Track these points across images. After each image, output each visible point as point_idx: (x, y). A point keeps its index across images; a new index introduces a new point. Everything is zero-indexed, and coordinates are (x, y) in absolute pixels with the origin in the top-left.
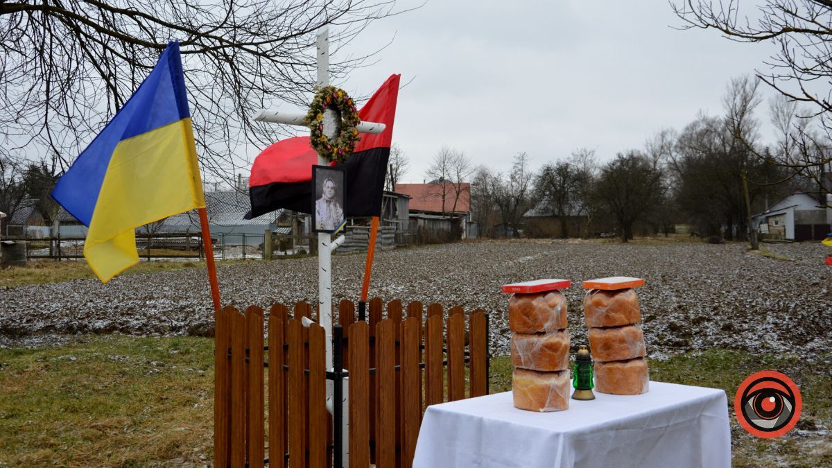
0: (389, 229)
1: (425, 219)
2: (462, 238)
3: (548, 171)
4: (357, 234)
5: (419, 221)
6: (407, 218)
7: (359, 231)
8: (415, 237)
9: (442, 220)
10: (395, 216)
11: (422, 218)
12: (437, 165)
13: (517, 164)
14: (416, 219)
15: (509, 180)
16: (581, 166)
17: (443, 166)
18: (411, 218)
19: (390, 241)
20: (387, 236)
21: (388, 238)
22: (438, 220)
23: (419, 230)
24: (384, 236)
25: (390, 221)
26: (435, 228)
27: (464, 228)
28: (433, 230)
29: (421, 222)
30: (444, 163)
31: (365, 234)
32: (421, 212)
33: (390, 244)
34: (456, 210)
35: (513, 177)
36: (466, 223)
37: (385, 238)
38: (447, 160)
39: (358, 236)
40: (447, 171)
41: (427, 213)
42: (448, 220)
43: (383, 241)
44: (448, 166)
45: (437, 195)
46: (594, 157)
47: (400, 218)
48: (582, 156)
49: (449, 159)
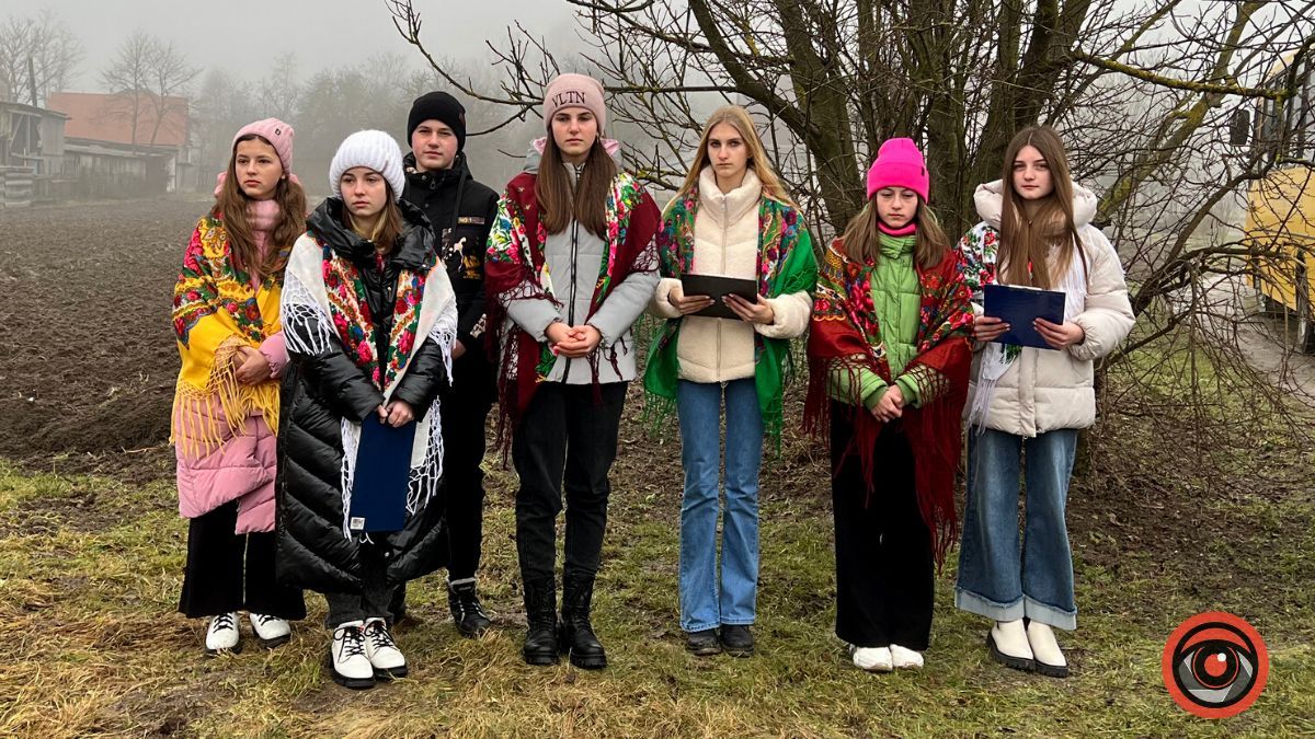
0: (21, 171)
1: (95, 156)
2: (168, 189)
3: (323, 84)
5: (84, 157)
6: (60, 153)
9: (128, 158)
10: (35, 148)
11: (88, 154)
12: (125, 64)
13: (280, 70)
14: (77, 154)
15: (260, 95)
16: (381, 80)
17: (135, 66)
18: (67, 152)
19: (23, 192)
20: (16, 182)
21: (19, 187)
22: (123, 157)
23: (82, 175)
24: (8, 183)
25: (25, 156)
26: (114, 172)
27: (173, 173)
28: (111, 174)
29: (87, 162)
30: (137, 60)
32: (87, 143)
33: (22, 198)
34: (156, 141)
35: (267, 92)
36: (177, 164)
37: (12, 187)
38: (142, 57)
40: (141, 75)
41: (102, 145)
42: (141, 159)
43: (8, 192)
44: (145, 66)
45: (123, 115)
46: (404, 67)
47: (44, 151)
49: (147, 55)
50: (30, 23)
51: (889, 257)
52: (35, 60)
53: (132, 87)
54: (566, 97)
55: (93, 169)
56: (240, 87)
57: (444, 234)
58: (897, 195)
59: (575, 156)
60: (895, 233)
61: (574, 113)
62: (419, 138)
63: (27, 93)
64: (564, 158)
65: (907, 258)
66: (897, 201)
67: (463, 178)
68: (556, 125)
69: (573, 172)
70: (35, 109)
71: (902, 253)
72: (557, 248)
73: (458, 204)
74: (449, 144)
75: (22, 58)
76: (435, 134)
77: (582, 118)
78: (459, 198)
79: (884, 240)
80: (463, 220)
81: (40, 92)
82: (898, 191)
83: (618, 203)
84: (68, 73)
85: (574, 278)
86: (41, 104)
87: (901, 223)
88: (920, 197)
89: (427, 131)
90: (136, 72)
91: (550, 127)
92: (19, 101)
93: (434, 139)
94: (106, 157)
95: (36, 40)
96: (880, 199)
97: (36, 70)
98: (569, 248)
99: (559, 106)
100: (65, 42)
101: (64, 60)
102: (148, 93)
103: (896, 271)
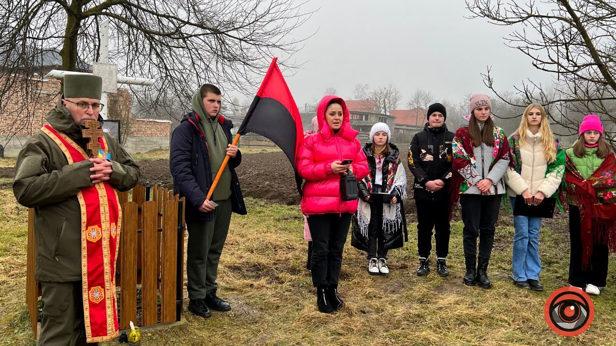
1: (404, 129)
4: (361, 136)
5: (400, 130)
7: (363, 135)
8: (397, 139)
9: (415, 130)
11: (402, 129)
12: (414, 100)
14: (398, 129)
15: (460, 108)
17: (417, 100)
18: (395, 128)
22: (412, 130)
23: (400, 135)
28: (409, 135)
29: (401, 131)
30: (418, 98)
31: (366, 137)
32: (402, 125)
35: (462, 107)
39: (362, 138)
41: (408, 126)
44: (420, 100)
45: (413, 117)
48: (505, 95)
50: (385, 89)
51: (588, 155)
52: (386, 100)
53: (416, 107)
54: (481, 103)
55: (403, 134)
56: (453, 106)
57: (440, 147)
58: (593, 133)
59: (481, 122)
60: (592, 146)
61: (483, 107)
62: (431, 118)
63: (383, 110)
64: (477, 121)
65: (595, 155)
66: (593, 135)
67: (446, 130)
68: (476, 112)
69: (480, 126)
70: (386, 115)
71: (593, 153)
72: (477, 151)
73: (445, 137)
74: (442, 119)
75: (382, 100)
76: (437, 116)
77: (486, 109)
78: (445, 136)
79: (587, 149)
80: (447, 142)
81: (388, 110)
82: (593, 132)
83: (499, 135)
84: (397, 103)
85: (483, 160)
86: (388, 114)
87: (594, 143)
88: (601, 134)
89: (435, 115)
90: (418, 102)
91: (473, 112)
92: (381, 113)
93: (437, 117)
94: (407, 130)
95: (387, 94)
96: (585, 135)
97: (386, 103)
98: (480, 151)
99: (478, 105)
100: (396, 94)
101: (396, 100)
102: (422, 109)
103: (591, 160)
